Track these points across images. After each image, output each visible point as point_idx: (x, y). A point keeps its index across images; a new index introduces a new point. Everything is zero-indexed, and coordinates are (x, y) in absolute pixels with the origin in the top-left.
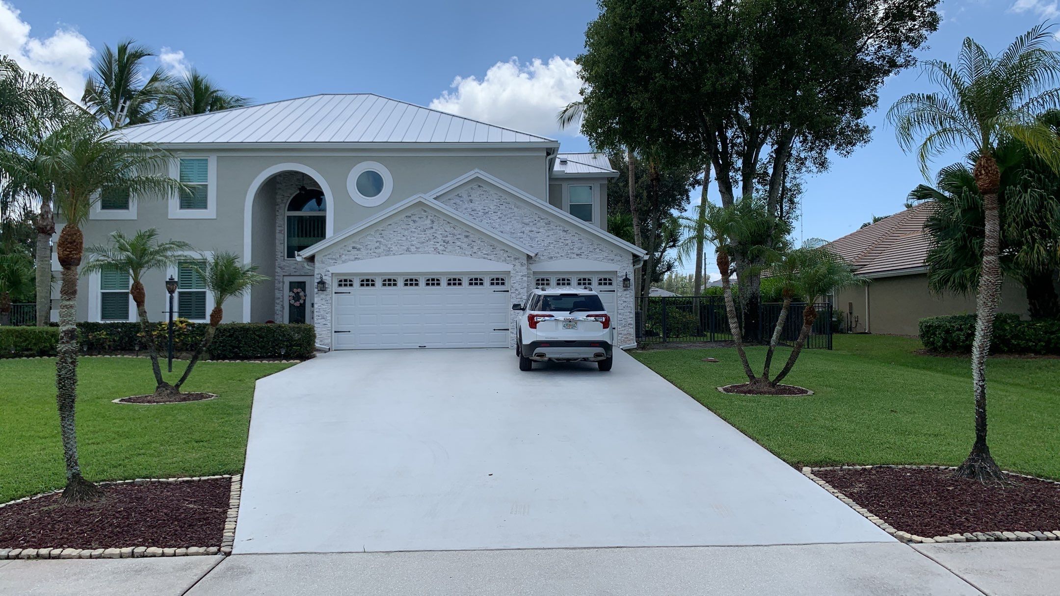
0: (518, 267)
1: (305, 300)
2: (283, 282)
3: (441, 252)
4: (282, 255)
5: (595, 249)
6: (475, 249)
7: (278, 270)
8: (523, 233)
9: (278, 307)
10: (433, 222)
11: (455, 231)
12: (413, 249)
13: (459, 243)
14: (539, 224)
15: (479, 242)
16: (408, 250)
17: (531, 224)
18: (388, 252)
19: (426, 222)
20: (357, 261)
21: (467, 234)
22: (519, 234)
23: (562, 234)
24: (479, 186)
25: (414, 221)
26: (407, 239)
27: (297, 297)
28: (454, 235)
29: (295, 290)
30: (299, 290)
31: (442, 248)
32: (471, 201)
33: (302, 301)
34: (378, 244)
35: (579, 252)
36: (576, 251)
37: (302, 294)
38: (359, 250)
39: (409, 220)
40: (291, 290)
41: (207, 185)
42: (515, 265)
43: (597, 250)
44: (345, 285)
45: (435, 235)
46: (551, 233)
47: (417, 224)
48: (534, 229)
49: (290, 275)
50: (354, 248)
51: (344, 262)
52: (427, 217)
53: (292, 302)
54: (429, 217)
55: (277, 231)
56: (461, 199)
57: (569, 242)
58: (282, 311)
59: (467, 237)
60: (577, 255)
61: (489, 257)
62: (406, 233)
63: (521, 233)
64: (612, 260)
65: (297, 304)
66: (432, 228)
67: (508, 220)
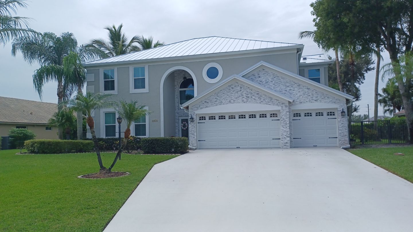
0: (284, 108)
1: (188, 127)
2: (179, 120)
3: (245, 102)
4: (178, 107)
5: (325, 97)
6: (262, 100)
7: (176, 114)
8: (286, 91)
9: (177, 131)
10: (241, 88)
11: (252, 92)
12: (232, 101)
13: (254, 97)
14: (294, 86)
15: (264, 96)
16: (230, 102)
17: (290, 86)
18: (221, 103)
19: (238, 88)
20: (207, 108)
21: (258, 92)
22: (284, 92)
23: (307, 90)
24: (263, 70)
25: (232, 88)
26: (229, 96)
27: (184, 126)
28: (251, 93)
29: (184, 123)
30: (185, 123)
31: (246, 100)
32: (259, 77)
33: (187, 128)
34: (216, 100)
35: (316, 99)
36: (314, 98)
37: (186, 124)
38: (208, 102)
39: (230, 87)
40: (182, 123)
41: (145, 78)
42: (282, 107)
43: (326, 98)
44: (202, 119)
45: (242, 94)
46: (301, 90)
47: (233, 89)
48: (292, 89)
49: (181, 116)
50: (205, 102)
51: (201, 108)
52: (238, 85)
53: (183, 128)
54: (240, 86)
55: (176, 98)
56: (255, 76)
58: (179, 132)
59: (258, 94)
60: (315, 100)
61: (269, 103)
62: (229, 94)
63: (285, 91)
64: (335, 102)
65: (185, 129)
66: (241, 91)
67: (278, 85)
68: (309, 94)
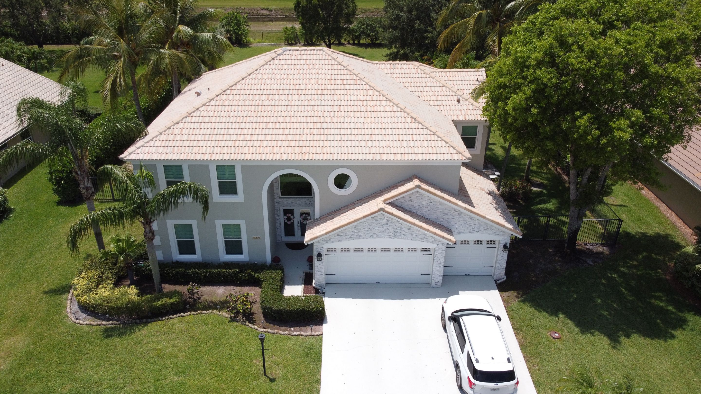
0: (440, 246)
1: (294, 220)
2: (280, 210)
3: (392, 237)
4: (278, 195)
5: (488, 228)
6: (414, 236)
7: (276, 204)
8: (443, 219)
9: (278, 225)
10: (388, 221)
11: (402, 226)
12: (375, 236)
13: (403, 233)
14: (454, 214)
15: (417, 232)
16: (372, 236)
17: (449, 214)
18: (359, 237)
20: (340, 242)
21: (409, 227)
23: (469, 220)
25: (376, 220)
26: (371, 230)
27: (289, 219)
28: (401, 228)
29: (288, 215)
30: (290, 215)
31: (393, 235)
32: (411, 200)
33: (292, 221)
34: (353, 233)
35: (478, 230)
36: (476, 229)
37: (292, 217)
39: (373, 219)
40: (285, 215)
41: (235, 181)
42: (438, 245)
44: (332, 251)
45: (389, 228)
46: (462, 219)
47: (377, 222)
49: (284, 206)
50: (338, 235)
52: (384, 218)
53: (286, 221)
54: (386, 218)
56: (405, 199)
57: (472, 225)
58: (280, 227)
59: (409, 229)
60: (476, 231)
61: (422, 240)
62: (371, 227)
64: (498, 234)
65: (289, 223)
66: (387, 224)
67: (435, 212)
68: (471, 224)
